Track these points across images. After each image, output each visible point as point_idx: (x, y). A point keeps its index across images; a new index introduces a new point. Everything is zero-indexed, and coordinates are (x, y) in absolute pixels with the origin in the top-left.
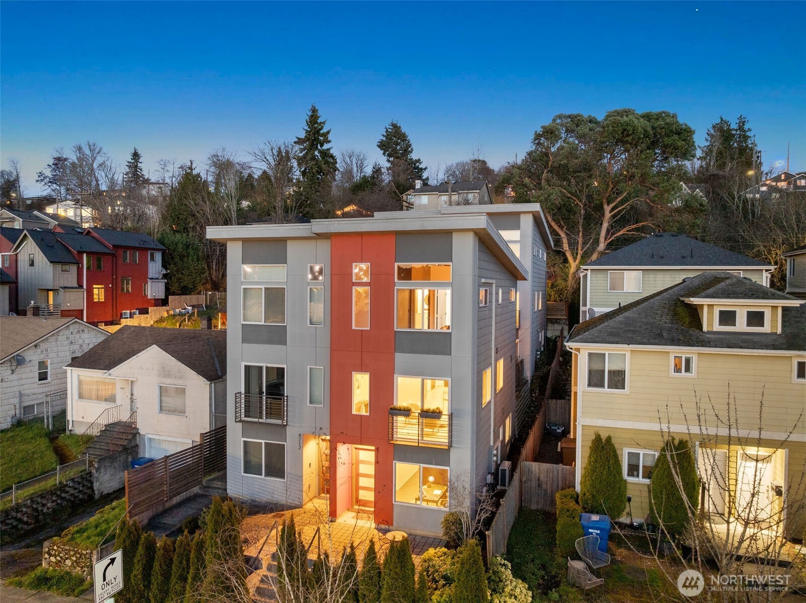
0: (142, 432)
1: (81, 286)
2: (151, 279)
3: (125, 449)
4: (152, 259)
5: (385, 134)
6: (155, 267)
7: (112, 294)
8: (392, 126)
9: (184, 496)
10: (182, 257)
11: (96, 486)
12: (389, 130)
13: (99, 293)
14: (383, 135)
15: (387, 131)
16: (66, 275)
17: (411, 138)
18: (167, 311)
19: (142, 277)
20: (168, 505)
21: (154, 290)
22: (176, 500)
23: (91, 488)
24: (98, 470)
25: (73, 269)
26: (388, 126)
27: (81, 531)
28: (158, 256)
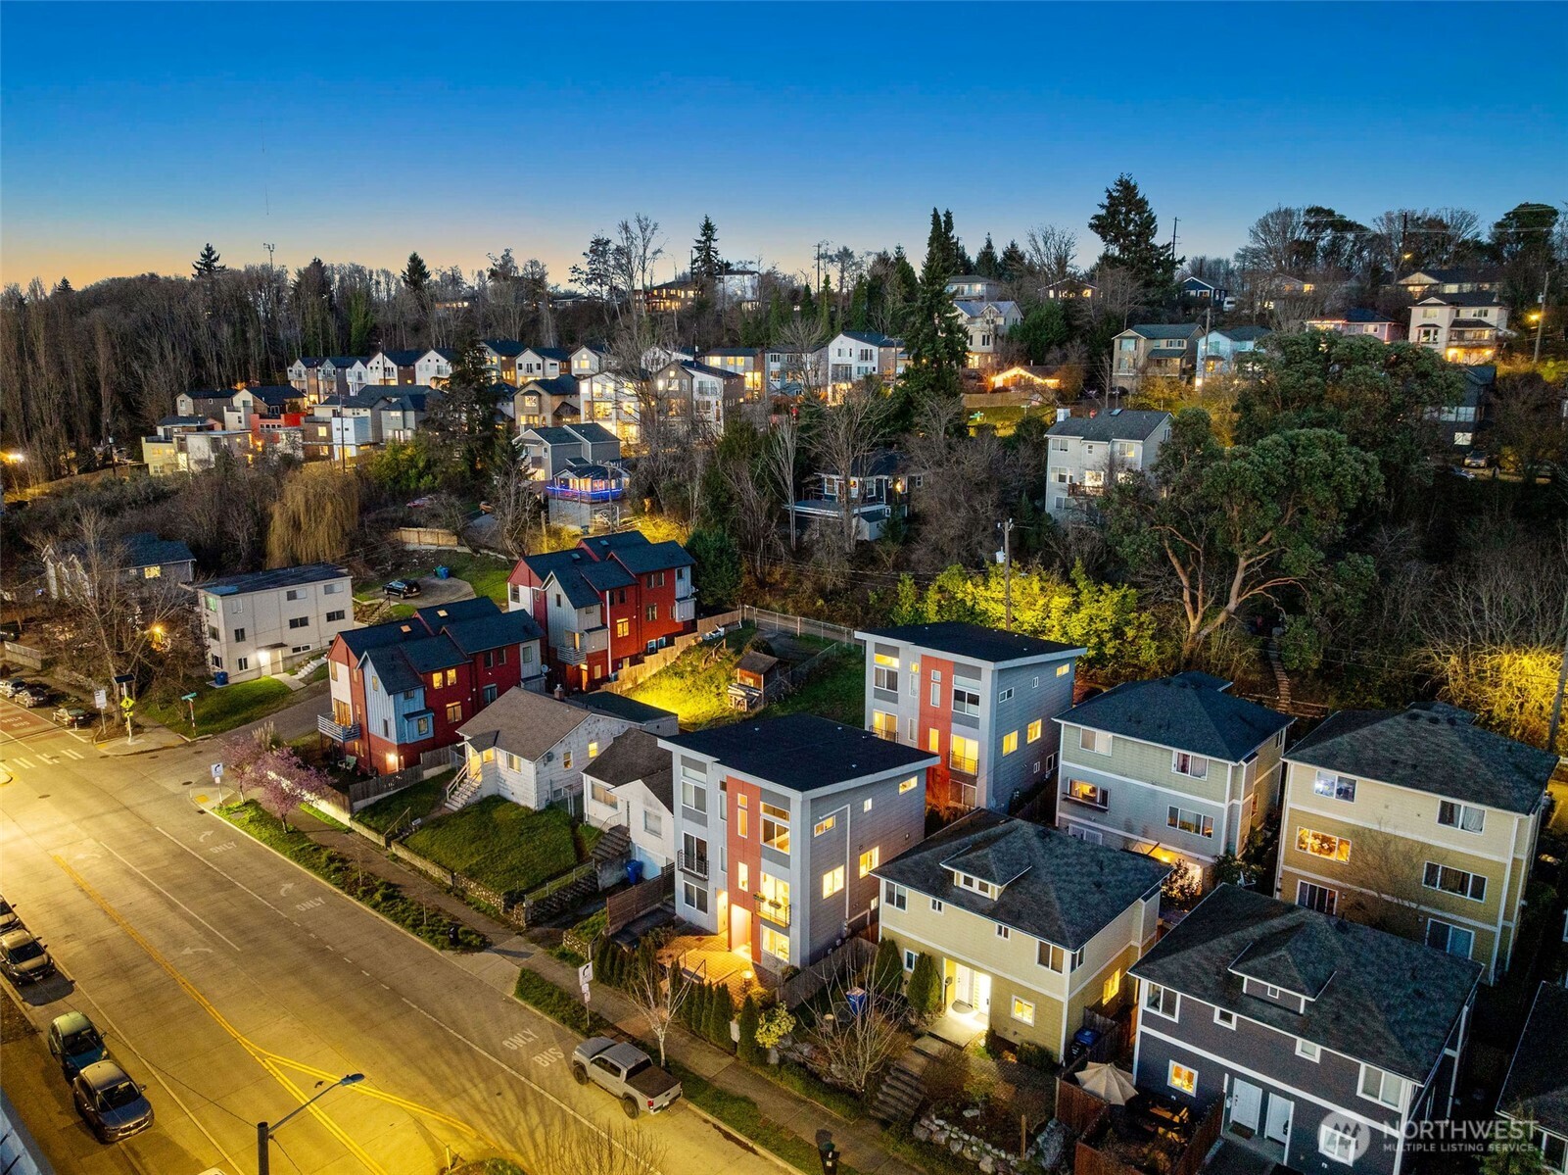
0: (634, 841)
1: (604, 626)
2: (679, 600)
3: (621, 854)
4: (680, 576)
5: (1106, 202)
6: (683, 586)
7: (635, 626)
8: (1121, 185)
9: (648, 910)
10: (715, 567)
11: (600, 882)
12: (1114, 194)
13: (623, 628)
14: (1102, 206)
15: (1110, 196)
16: (590, 616)
17: (1154, 206)
18: (695, 638)
19: (668, 598)
20: (636, 916)
21: (683, 612)
22: (641, 913)
23: (597, 883)
24: (601, 871)
25: (597, 608)
26: (1111, 187)
27: (584, 928)
28: (687, 572)
